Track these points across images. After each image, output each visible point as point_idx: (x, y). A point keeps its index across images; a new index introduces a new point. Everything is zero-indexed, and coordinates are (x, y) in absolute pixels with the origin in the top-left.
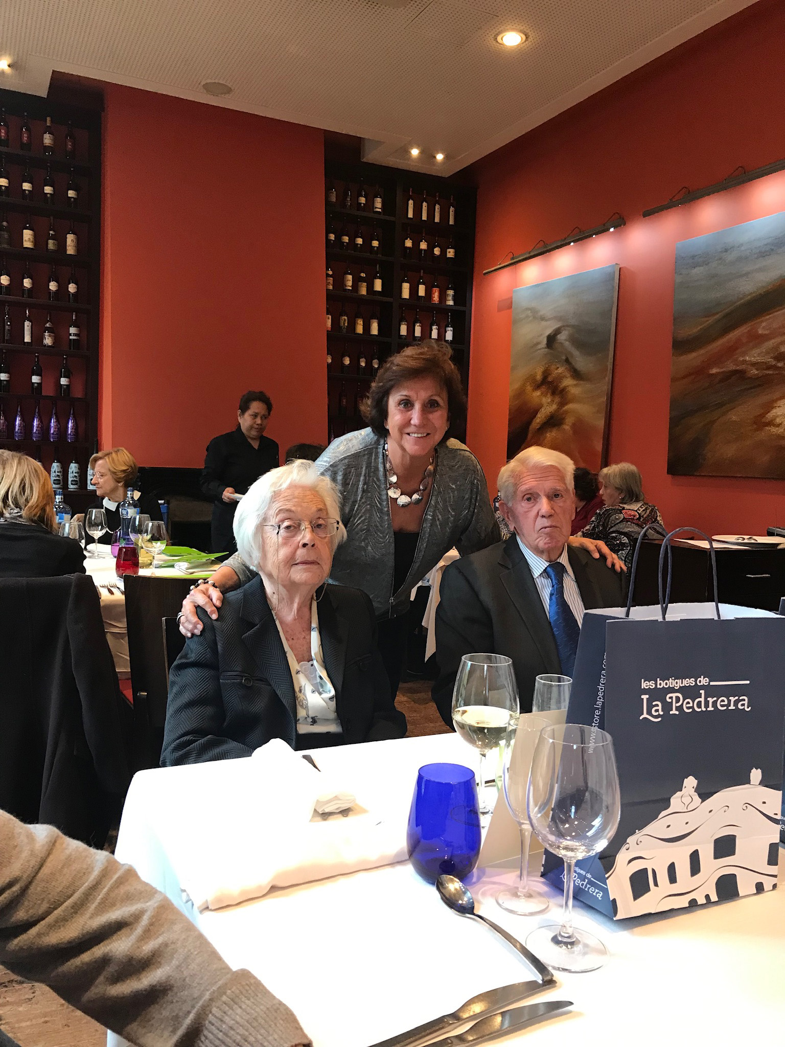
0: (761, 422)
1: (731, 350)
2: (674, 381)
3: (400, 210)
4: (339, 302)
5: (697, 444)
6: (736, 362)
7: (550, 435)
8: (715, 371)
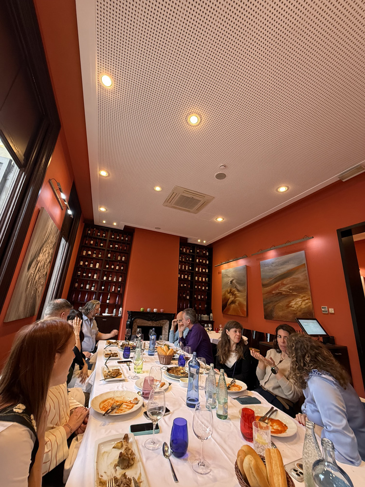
0: (288, 306)
1: (277, 287)
2: (263, 294)
3: (196, 252)
4: (181, 272)
5: (272, 311)
6: (279, 290)
7: (233, 305)
8: (274, 292)
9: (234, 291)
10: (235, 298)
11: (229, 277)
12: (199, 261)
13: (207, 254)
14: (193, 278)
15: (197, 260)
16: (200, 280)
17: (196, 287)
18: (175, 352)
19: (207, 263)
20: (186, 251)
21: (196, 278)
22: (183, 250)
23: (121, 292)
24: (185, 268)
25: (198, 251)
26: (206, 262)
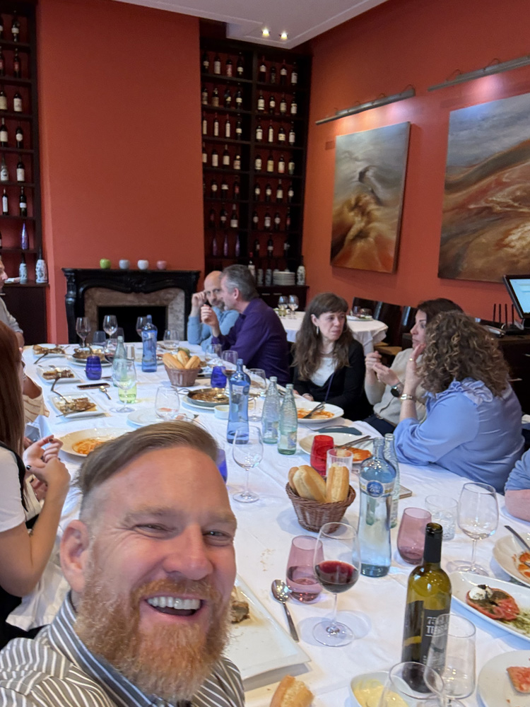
0: (501, 244)
1: (484, 192)
2: (444, 212)
3: (255, 75)
4: (211, 144)
5: (459, 257)
6: (487, 201)
7: (360, 244)
8: (472, 206)
9: (367, 203)
10: (369, 222)
11: (356, 159)
12: (267, 104)
13: (294, 79)
14: (247, 164)
15: (261, 103)
16: (270, 168)
17: (258, 191)
18: (203, 364)
19: (294, 110)
20: (223, 70)
21: (259, 163)
22: (212, 66)
23: (30, 214)
24: (222, 131)
25: (263, 69)
26: (289, 108)
